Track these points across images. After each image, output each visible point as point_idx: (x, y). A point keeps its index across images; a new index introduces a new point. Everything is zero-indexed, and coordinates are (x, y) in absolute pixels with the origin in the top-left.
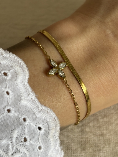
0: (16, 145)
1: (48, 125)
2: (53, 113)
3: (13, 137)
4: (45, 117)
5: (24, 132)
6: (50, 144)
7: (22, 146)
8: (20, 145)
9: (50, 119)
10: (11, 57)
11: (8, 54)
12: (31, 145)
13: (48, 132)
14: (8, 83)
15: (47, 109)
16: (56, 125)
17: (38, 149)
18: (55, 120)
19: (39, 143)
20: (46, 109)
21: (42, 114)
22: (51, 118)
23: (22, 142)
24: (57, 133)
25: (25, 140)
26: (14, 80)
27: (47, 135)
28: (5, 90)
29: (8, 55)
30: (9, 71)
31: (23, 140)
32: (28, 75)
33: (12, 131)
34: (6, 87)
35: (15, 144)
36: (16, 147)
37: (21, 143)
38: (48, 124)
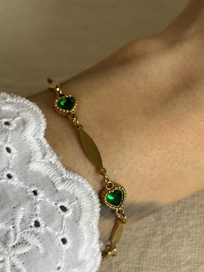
0: (21, 231)
1: (80, 204)
2: (88, 184)
3: (15, 218)
4: (73, 190)
5: (35, 211)
6: (83, 236)
7: (31, 234)
8: (28, 232)
9: (82, 193)
10: (18, 102)
11: (14, 98)
12: (48, 234)
13: (79, 215)
14: (9, 135)
15: (77, 177)
16: (93, 205)
17: (62, 243)
18: (92, 197)
19: (62, 232)
20: (75, 179)
21: (67, 186)
22: (84, 193)
23: (31, 227)
24: (96, 218)
25: (37, 224)
26: (20, 131)
27: (76, 220)
28: (3, 145)
29: (15, 100)
30: (13, 119)
31: (33, 224)
32: (45, 124)
33: (14, 208)
34: (6, 140)
35: (19, 230)
36: (21, 235)
37: (30, 229)
38: (79, 202)
